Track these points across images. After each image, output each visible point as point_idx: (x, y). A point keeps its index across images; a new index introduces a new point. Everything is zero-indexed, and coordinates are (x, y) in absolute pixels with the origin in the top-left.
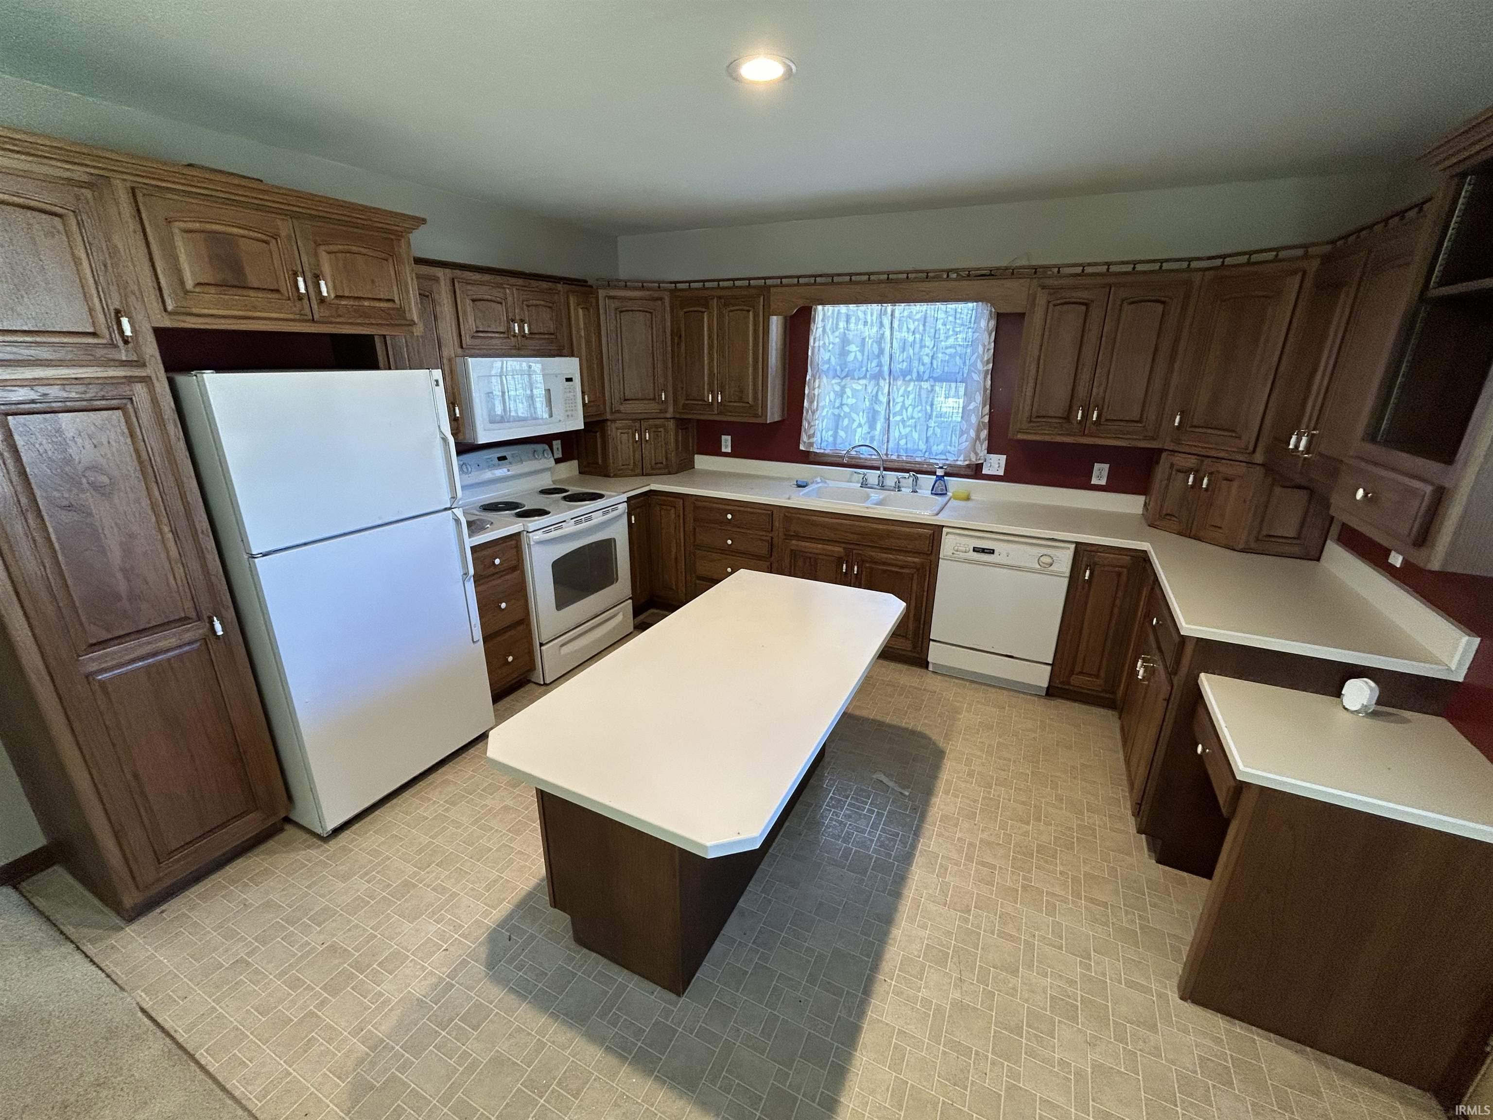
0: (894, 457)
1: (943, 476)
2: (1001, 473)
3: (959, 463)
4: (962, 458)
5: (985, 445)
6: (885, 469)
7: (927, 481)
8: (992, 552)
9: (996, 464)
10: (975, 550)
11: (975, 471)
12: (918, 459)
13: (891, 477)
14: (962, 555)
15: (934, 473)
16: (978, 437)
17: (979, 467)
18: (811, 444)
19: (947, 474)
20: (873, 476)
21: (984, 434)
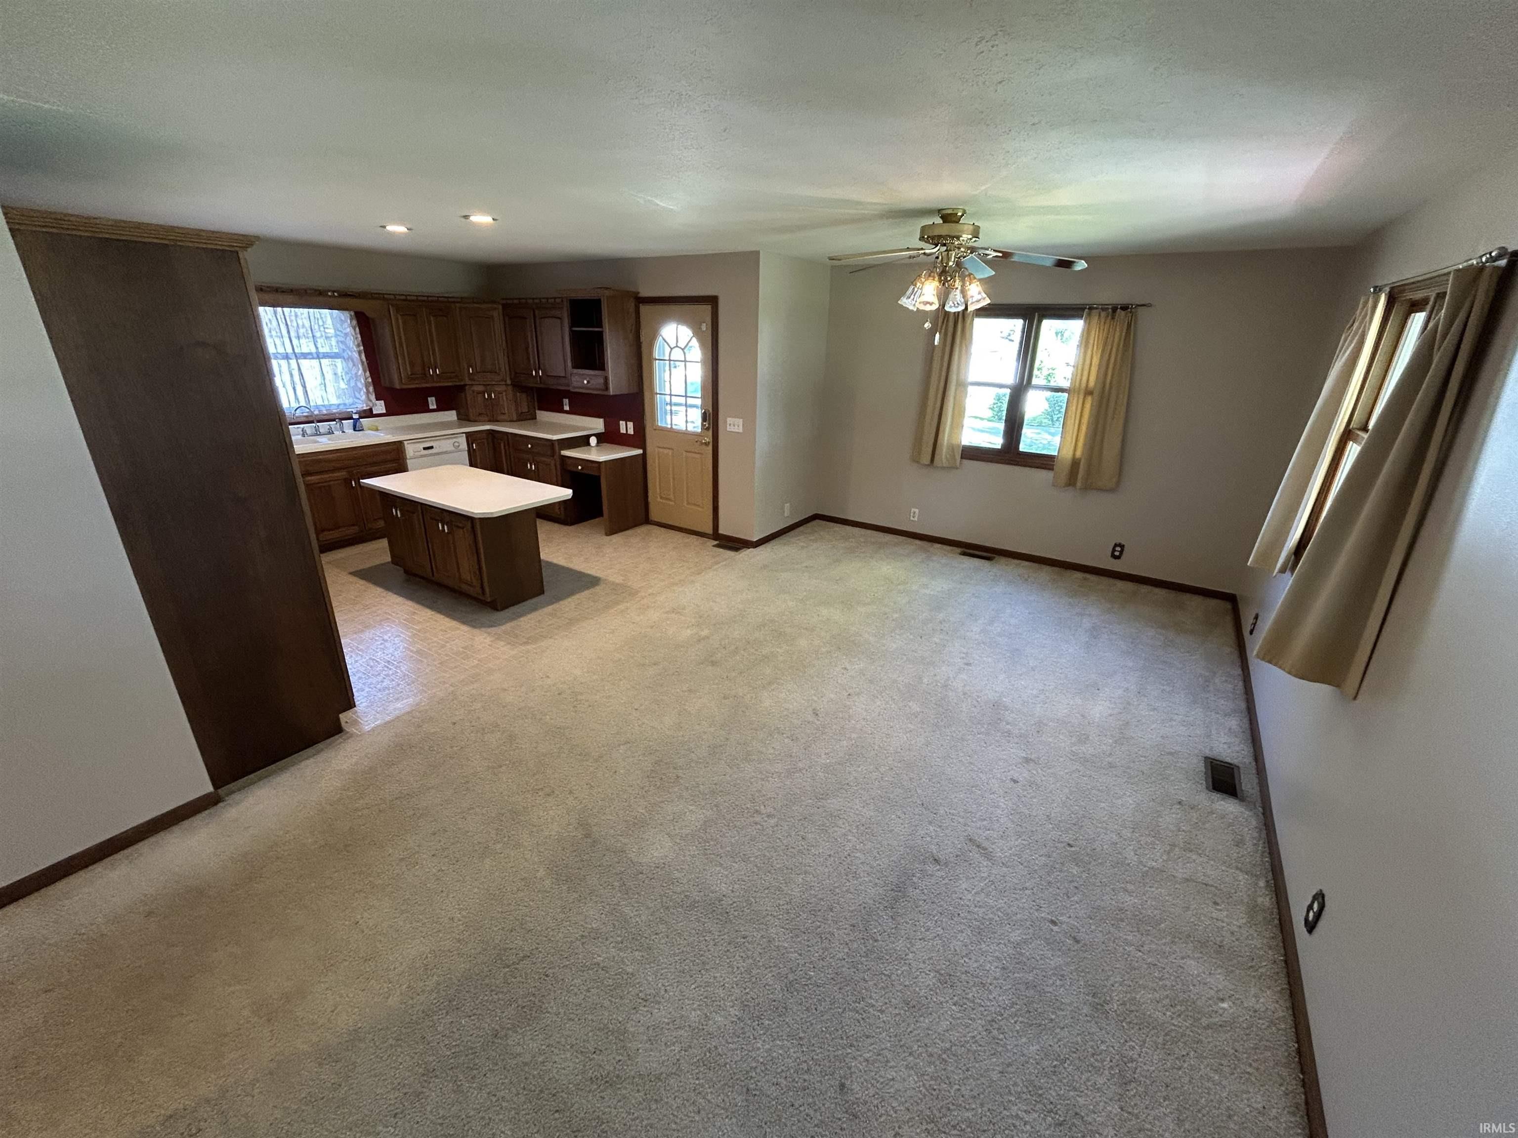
0: (317, 413)
1: (359, 419)
2: (384, 411)
3: (365, 408)
4: (365, 406)
5: (374, 396)
6: (319, 421)
7: (347, 423)
8: (432, 447)
9: (380, 407)
10: (425, 449)
11: (368, 414)
12: (334, 411)
13: (323, 427)
14: (419, 454)
15: (351, 418)
16: (368, 392)
17: (371, 410)
19: (361, 417)
21: (371, 389)
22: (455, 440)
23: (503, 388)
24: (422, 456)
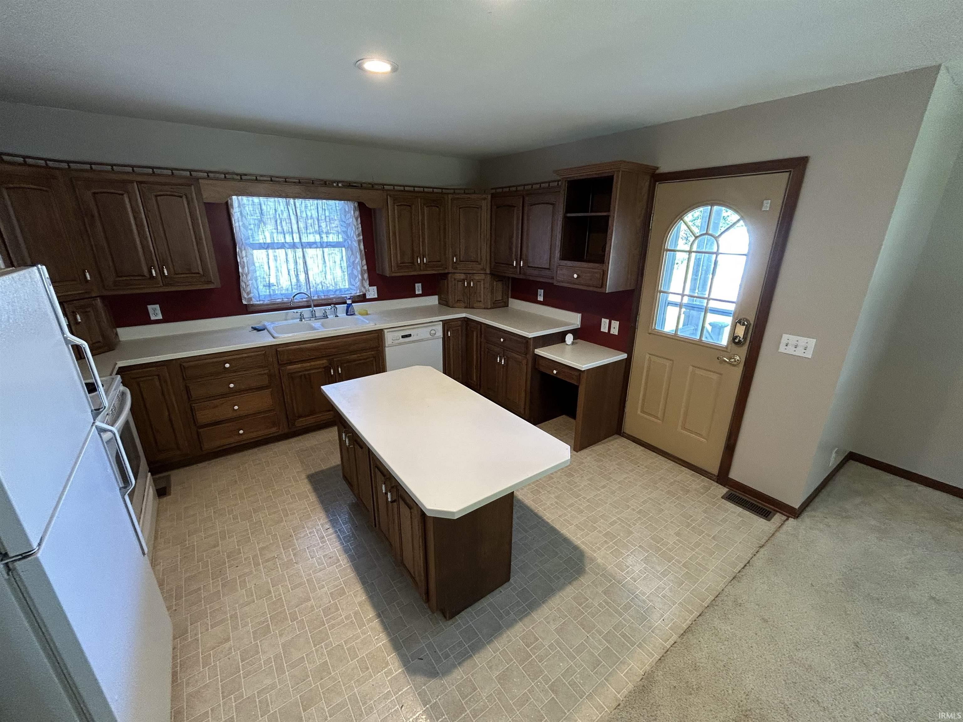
0: (316, 298)
1: (351, 304)
2: (376, 296)
3: (358, 294)
4: (358, 291)
5: (368, 282)
6: (315, 306)
7: (341, 308)
8: (410, 335)
9: (372, 292)
10: (403, 337)
11: (362, 298)
12: (331, 296)
13: (319, 311)
14: (397, 341)
15: (345, 303)
16: (363, 279)
17: (364, 295)
18: (250, 299)
19: (353, 302)
20: (306, 312)
21: (366, 276)
22: (431, 328)
23: (483, 276)
24: (400, 344)
